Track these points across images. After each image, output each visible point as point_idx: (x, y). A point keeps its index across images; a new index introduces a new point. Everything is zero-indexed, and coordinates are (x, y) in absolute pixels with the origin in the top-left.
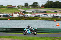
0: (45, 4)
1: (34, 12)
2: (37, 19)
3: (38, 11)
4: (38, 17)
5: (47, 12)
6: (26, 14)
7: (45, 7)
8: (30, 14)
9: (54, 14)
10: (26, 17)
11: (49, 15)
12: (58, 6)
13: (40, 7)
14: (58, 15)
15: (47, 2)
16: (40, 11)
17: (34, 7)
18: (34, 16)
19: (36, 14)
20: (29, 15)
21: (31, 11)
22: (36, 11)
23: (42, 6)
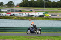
0: (21, 3)
1: (9, 11)
2: (12, 18)
3: (14, 10)
4: (13, 16)
5: (22, 11)
6: (1, 13)
7: (20, 6)
8: (6, 13)
9: (29, 13)
10: (2, 16)
11: (24, 14)
12: (33, 5)
13: (16, 6)
14: (33, 14)
15: (22, 1)
16: (15, 10)
17: (9, 6)
18: (9, 15)
19: (11, 14)
20: (4, 14)
21: (7, 11)
22: (11, 10)
23: (17, 5)
